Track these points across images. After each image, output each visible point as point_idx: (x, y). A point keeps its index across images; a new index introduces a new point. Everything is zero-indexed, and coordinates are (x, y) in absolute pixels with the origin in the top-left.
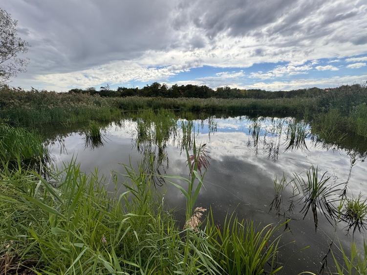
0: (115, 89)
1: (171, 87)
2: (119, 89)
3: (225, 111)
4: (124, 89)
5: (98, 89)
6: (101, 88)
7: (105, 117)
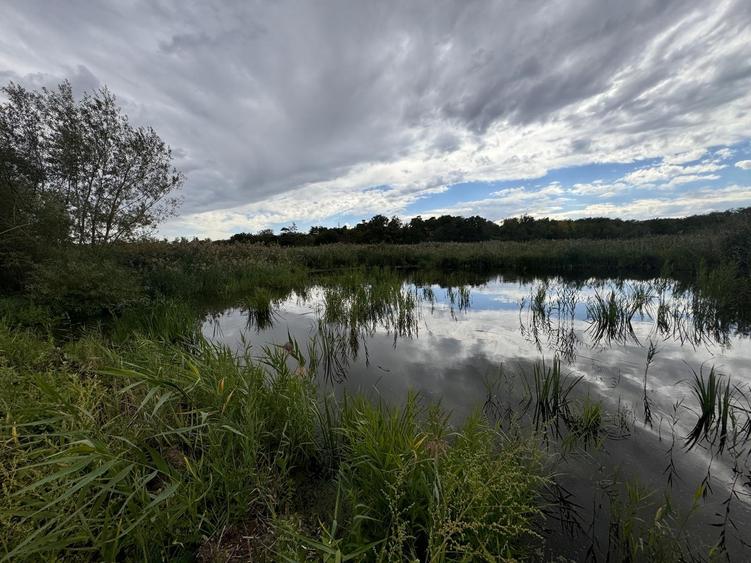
0: (306, 231)
1: (409, 222)
2: (314, 230)
3: (511, 267)
4: (322, 230)
5: (277, 233)
6: (283, 229)
7: (281, 282)
